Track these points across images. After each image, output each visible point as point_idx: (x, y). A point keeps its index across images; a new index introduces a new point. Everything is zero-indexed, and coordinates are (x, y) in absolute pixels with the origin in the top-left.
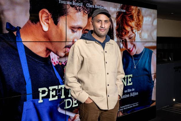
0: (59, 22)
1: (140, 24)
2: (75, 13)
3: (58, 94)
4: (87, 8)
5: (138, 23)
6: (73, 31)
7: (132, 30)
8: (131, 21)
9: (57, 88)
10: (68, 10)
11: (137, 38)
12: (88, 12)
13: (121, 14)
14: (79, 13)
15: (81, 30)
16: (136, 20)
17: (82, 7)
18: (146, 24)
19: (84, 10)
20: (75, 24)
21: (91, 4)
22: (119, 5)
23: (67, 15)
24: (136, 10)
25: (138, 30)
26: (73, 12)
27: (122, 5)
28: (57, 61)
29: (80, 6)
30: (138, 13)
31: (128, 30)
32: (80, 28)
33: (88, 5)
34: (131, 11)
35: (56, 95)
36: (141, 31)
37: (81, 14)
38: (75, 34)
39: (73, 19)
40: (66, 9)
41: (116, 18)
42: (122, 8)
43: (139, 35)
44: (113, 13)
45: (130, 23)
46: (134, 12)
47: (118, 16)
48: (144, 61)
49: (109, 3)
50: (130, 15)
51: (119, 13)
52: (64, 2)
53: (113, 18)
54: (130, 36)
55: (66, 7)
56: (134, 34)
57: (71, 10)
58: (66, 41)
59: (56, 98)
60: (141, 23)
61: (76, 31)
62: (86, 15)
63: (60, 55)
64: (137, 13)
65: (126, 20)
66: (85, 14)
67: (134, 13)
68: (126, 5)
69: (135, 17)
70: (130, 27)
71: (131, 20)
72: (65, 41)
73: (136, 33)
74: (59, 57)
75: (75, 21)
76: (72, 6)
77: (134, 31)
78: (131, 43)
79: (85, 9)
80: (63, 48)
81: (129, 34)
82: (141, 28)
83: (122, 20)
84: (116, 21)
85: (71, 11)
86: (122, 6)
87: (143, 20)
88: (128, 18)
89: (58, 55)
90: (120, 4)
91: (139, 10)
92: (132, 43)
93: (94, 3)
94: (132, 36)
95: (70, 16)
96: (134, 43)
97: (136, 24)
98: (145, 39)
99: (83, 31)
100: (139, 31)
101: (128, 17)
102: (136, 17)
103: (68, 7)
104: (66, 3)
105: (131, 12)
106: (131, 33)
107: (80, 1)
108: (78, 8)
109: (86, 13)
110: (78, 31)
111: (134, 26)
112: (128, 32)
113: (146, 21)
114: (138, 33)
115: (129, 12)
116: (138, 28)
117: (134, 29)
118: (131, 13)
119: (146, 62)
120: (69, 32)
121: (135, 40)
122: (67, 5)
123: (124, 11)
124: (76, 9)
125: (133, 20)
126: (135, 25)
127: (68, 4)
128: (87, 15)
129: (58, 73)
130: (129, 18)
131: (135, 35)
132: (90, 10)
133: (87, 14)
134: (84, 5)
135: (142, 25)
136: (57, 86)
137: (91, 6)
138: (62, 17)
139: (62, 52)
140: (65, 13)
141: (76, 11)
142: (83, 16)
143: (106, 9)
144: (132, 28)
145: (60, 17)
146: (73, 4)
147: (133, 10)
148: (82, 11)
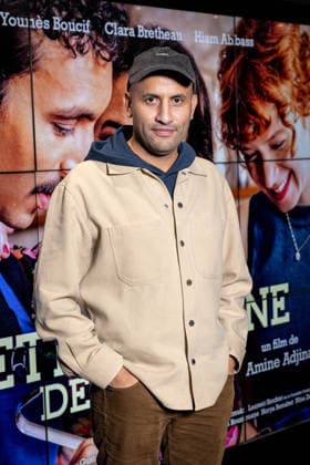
0: (5, 99)
2: (63, 61)
3: (14, 367)
4: (107, 39)
5: (305, 87)
6: (60, 131)
7: (282, 116)
8: (275, 83)
9: (9, 346)
10: (39, 52)
12: (112, 54)
13: (238, 55)
14: (80, 60)
15: (90, 126)
16: (294, 75)
17: (91, 38)
19: (98, 48)
20: (67, 104)
21: (124, 24)
22: (229, 23)
23: (34, 70)
24: (295, 36)
25: (305, 115)
26: (54, 56)
27: (238, 19)
28: (5, 247)
29: (81, 35)
30: (300, 51)
31: (267, 117)
32: (84, 117)
33: (110, 28)
34: (274, 41)
35: (8, 371)
37: (86, 63)
38: (69, 139)
39: (57, 82)
40: (30, 48)
42: (240, 32)
43: (308, 133)
44: (206, 56)
45: (273, 90)
46: (285, 44)
47: (225, 66)
49: (190, 15)
50: (269, 59)
51: (230, 54)
52: (20, 22)
53: (209, 72)
54: (273, 137)
55: (30, 38)
56: (289, 131)
57: (49, 50)
59: (9, 382)
61: (72, 131)
62: (104, 66)
63: (14, 223)
64: (296, 49)
65: (258, 78)
66: (102, 62)
67: (287, 50)
68: (254, 22)
69: (290, 65)
70: (272, 105)
71: (277, 78)
73: (298, 126)
74: (11, 230)
75: (65, 91)
76: (52, 34)
77: (290, 118)
78: (279, 165)
79: (100, 45)
80: (27, 197)
81: (271, 132)
83: (242, 81)
84: (218, 83)
85: (49, 56)
86: (241, 23)
88: (264, 71)
89: (8, 224)
90: (231, 19)
91: (305, 35)
92: (281, 163)
93: (133, 20)
94: (282, 137)
95: (47, 73)
96: (290, 164)
97: (296, 90)
99: (96, 128)
100: (308, 119)
101: (265, 64)
102: (294, 62)
103: (35, 40)
104: (30, 23)
105: (274, 44)
106: (276, 125)
107: (80, 16)
108: (73, 42)
109: (104, 59)
110: (79, 130)
111: (289, 100)
112: (268, 123)
114: (304, 127)
115: (268, 45)
116: (304, 106)
117: (288, 109)
118: (276, 51)
120: (46, 133)
121: (293, 154)
122: (33, 34)
123: (249, 43)
124: (68, 47)
125: (284, 76)
126: (293, 93)
127: (35, 30)
128: (110, 66)
129: (10, 290)
130: (269, 69)
131: (294, 132)
132: (120, 48)
133: (108, 61)
134: (97, 27)
136: (11, 339)
137: (122, 32)
138: (17, 77)
139: (23, 209)
140: (28, 64)
141: (67, 52)
142: (95, 71)
143: (180, 39)
144: (280, 106)
145: (8, 78)
146: (55, 28)
147: (281, 38)
148: (90, 53)
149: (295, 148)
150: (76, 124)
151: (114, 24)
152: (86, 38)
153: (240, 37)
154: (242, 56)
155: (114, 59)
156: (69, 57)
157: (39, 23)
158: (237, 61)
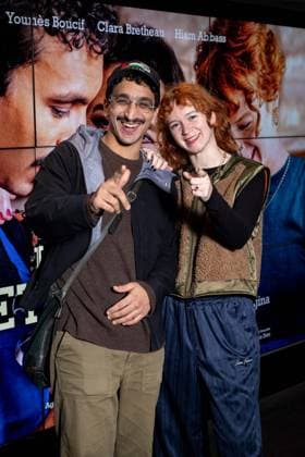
0: (10, 86)
1: (274, 81)
2: (60, 54)
3: (15, 312)
4: (100, 35)
5: (269, 77)
6: (57, 113)
7: (249, 102)
8: (243, 73)
9: (11, 294)
10: (40, 46)
11: (267, 126)
12: (103, 48)
13: (212, 49)
14: (76, 53)
15: (83, 109)
16: (260, 67)
17: (85, 34)
18: (295, 81)
19: (91, 43)
21: (114, 22)
22: (204, 22)
23: (36, 61)
24: (261, 33)
25: (269, 101)
26: (53, 49)
27: (213, 19)
28: (8, 211)
29: (77, 32)
30: (266, 46)
31: (236, 102)
32: (77, 101)
33: (102, 26)
34: (245, 37)
35: (10, 314)
36: (279, 103)
37: (81, 55)
38: (64, 121)
39: (55, 72)
40: (32, 43)
41: (197, 64)
42: (214, 30)
43: (271, 116)
44: (185, 50)
45: (242, 79)
46: (253, 40)
47: (201, 58)
48: (288, 198)
49: (172, 16)
50: (240, 53)
51: (205, 49)
52: (24, 21)
53: (188, 64)
54: (241, 119)
55: (32, 35)
56: (255, 114)
57: (49, 45)
58: (35, 147)
59: (11, 324)
60: (279, 78)
61: (68, 113)
62: (96, 58)
63: (16, 190)
64: (263, 44)
65: (229, 70)
66: (95, 55)
67: (254, 46)
68: (226, 21)
69: (257, 59)
70: (240, 92)
71: (246, 70)
72: (32, 144)
73: (262, 110)
74: (14, 197)
75: (62, 79)
76: (52, 31)
77: (255, 103)
78: (246, 143)
79: (93, 40)
80: (28, 169)
81: (239, 114)
82: (277, 93)
83: (215, 71)
84: (194, 73)
85: (48, 50)
86: (215, 22)
87: (284, 67)
89: (11, 192)
90: (207, 19)
91: (270, 33)
92: (247, 141)
93: (122, 19)
94: (249, 119)
95: (47, 64)
96: (255, 142)
97: (261, 80)
98: (291, 128)
99: (88, 111)
100: (271, 104)
101: (235, 58)
102: (260, 56)
103: (37, 36)
104: (33, 21)
105: (243, 41)
106: (244, 109)
107: (76, 16)
108: (70, 38)
109: (96, 52)
110: (74, 113)
111: (255, 88)
112: (237, 108)
113: (294, 69)
114: (268, 110)
115: (238, 42)
116: (268, 93)
117: (254, 96)
118: (244, 47)
119: (294, 200)
120: (44, 115)
121: (257, 133)
122: (35, 31)
123: (222, 39)
124: (65, 42)
125: (252, 68)
126: (259, 82)
127: (37, 27)
128: (101, 59)
130: (238, 62)
131: (259, 115)
132: (110, 42)
133: (99, 54)
134: (91, 25)
135: (281, 82)
136: (12, 287)
137: (113, 29)
138: (21, 68)
140: (30, 57)
141: (64, 46)
142: (89, 63)
143: (163, 36)
144: (247, 93)
145: (12, 68)
146: (54, 26)
147: (250, 35)
148: (84, 47)
149: (259, 128)
150: (71, 108)
151: (106, 23)
152: (81, 34)
153: (214, 34)
154: (215, 51)
155: (105, 52)
156: (66, 50)
157: (40, 22)
158: (211, 55)
